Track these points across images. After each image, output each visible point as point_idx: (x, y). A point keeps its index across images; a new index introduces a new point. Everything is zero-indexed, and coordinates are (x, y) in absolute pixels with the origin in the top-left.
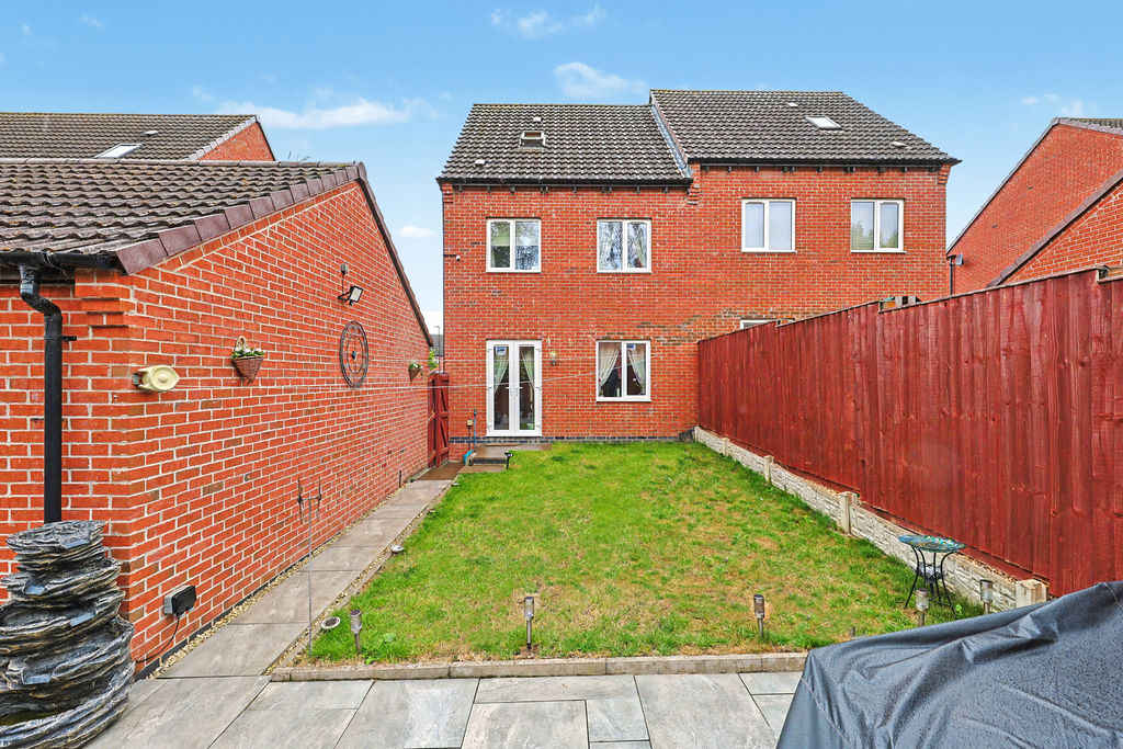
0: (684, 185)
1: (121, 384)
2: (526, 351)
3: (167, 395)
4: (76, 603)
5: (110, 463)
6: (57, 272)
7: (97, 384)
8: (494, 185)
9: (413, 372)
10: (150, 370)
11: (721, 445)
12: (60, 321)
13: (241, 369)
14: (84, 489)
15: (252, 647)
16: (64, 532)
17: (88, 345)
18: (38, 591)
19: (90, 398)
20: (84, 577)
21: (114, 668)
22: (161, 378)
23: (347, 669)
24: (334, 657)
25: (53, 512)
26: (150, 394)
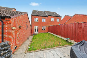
0: (47, 17)
1: (10, 29)
2: (37, 27)
3: (14, 30)
4: (6, 50)
5: (9, 36)
6: (3, 18)
7: (7, 29)
8: (35, 16)
9: (30, 28)
10: (13, 27)
11: (50, 33)
12: (3, 22)
13: (20, 27)
14: (6, 38)
15: (22, 51)
16: (4, 43)
17: (6, 25)
18: (2, 49)
19: (7, 30)
20: (7, 47)
21: (11, 55)
22: (14, 28)
23: (32, 51)
24: (30, 51)
25: (3, 41)
26: (13, 30)
